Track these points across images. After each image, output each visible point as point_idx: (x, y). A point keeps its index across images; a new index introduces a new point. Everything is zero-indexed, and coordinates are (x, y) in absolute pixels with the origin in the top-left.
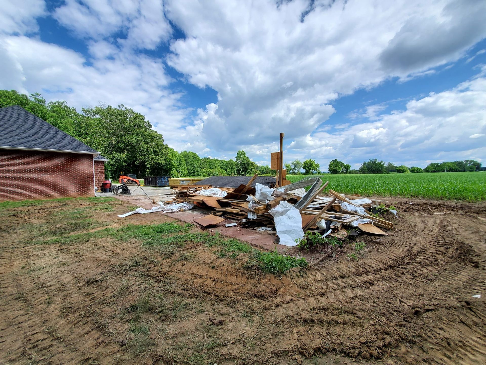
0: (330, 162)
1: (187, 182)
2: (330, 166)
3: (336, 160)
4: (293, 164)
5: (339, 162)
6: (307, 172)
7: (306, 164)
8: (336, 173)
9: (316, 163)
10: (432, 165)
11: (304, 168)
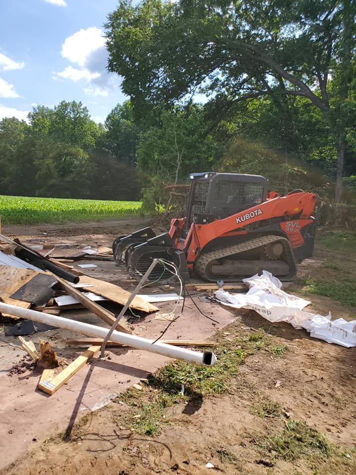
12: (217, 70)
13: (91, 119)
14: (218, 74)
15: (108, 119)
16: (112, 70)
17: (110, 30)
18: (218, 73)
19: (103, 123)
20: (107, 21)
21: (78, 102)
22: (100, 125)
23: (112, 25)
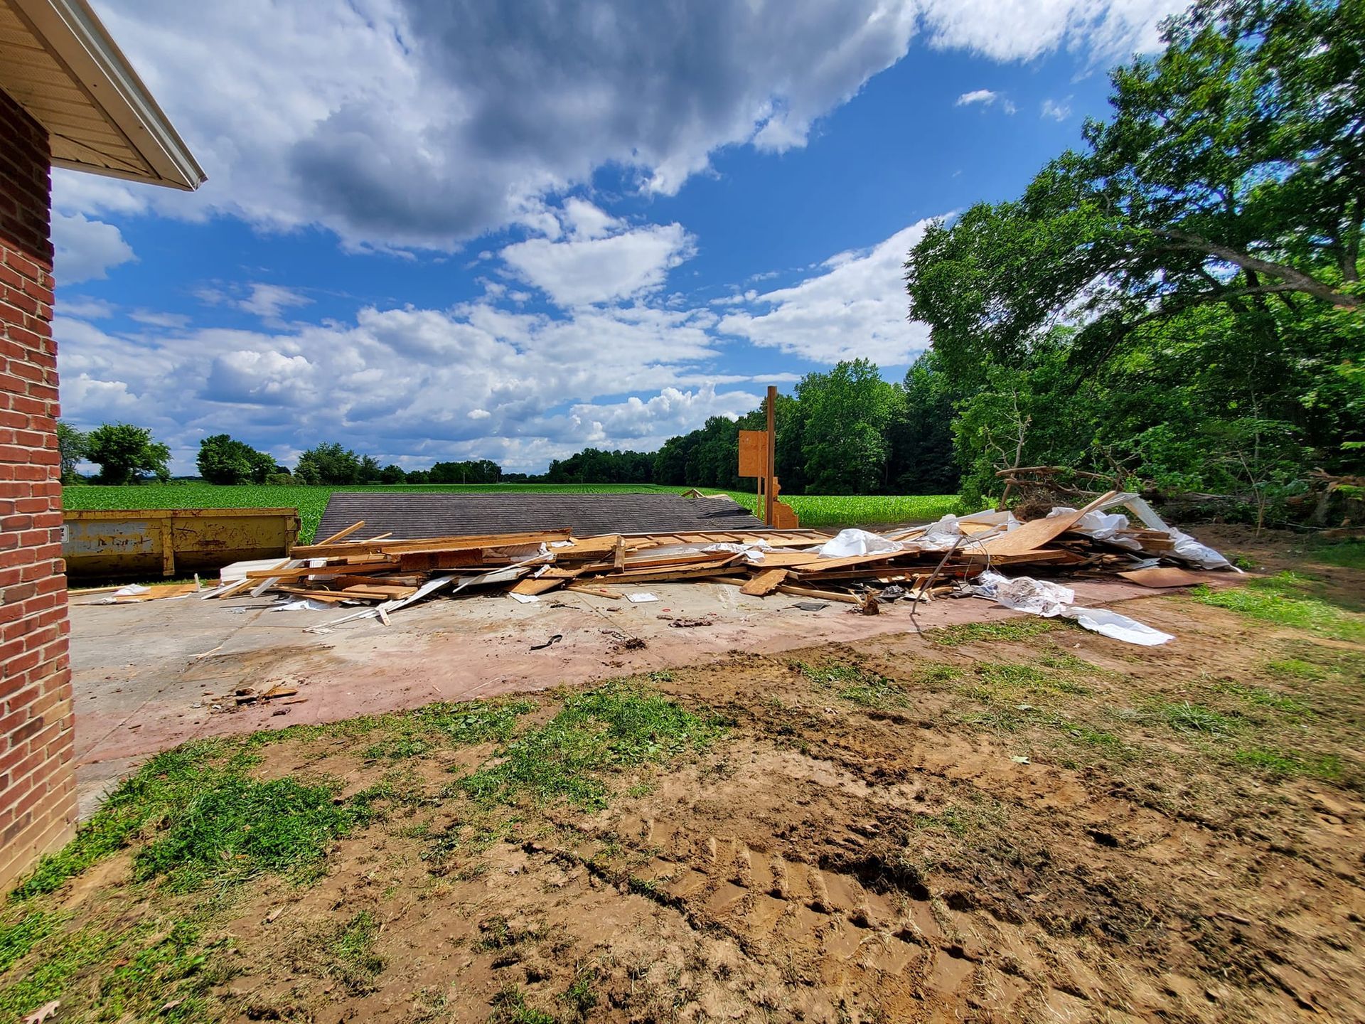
5: (237, 445)
6: (113, 475)
7: (107, 440)
9: (153, 442)
11: (96, 458)
12: (1099, 277)
13: (882, 380)
14: (1101, 281)
15: (908, 376)
16: (916, 319)
17: (913, 268)
18: (1101, 283)
19: (901, 383)
20: (909, 259)
21: (862, 359)
22: (896, 385)
23: (916, 262)
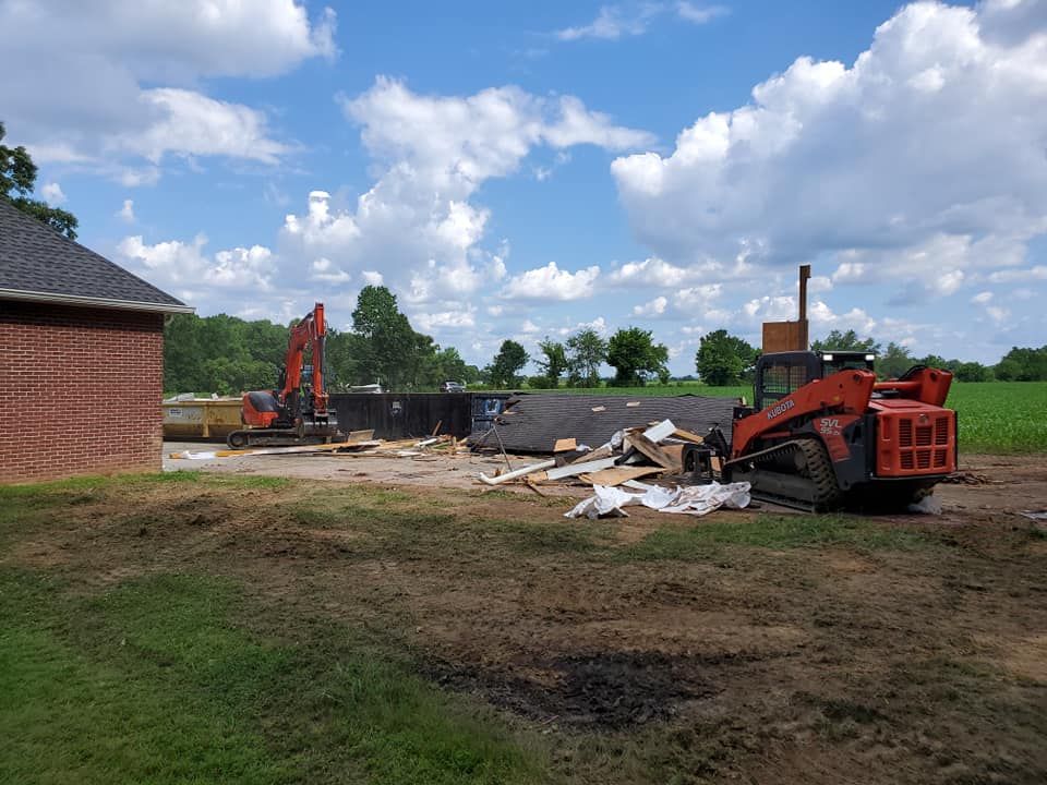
0: (702, 339)
1: (187, 411)
2: (701, 356)
3: (722, 333)
4: (572, 343)
5: (733, 341)
6: (625, 378)
7: (620, 346)
8: (722, 383)
9: (655, 344)
10: (1016, 354)
11: (612, 362)
